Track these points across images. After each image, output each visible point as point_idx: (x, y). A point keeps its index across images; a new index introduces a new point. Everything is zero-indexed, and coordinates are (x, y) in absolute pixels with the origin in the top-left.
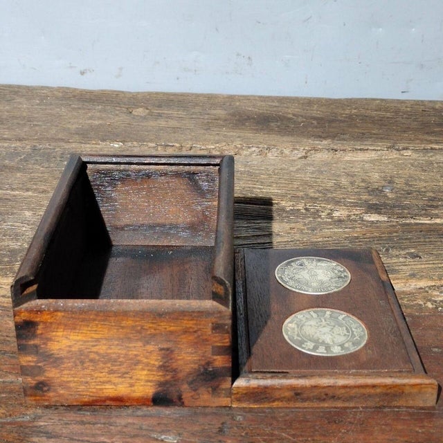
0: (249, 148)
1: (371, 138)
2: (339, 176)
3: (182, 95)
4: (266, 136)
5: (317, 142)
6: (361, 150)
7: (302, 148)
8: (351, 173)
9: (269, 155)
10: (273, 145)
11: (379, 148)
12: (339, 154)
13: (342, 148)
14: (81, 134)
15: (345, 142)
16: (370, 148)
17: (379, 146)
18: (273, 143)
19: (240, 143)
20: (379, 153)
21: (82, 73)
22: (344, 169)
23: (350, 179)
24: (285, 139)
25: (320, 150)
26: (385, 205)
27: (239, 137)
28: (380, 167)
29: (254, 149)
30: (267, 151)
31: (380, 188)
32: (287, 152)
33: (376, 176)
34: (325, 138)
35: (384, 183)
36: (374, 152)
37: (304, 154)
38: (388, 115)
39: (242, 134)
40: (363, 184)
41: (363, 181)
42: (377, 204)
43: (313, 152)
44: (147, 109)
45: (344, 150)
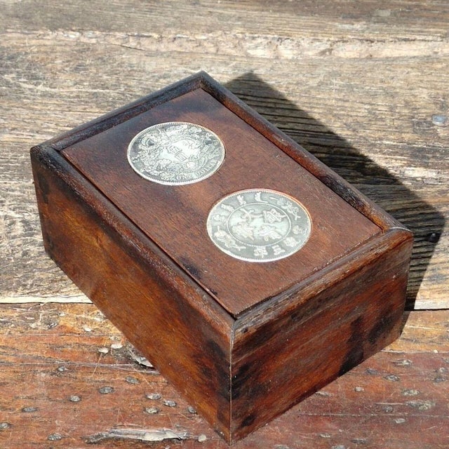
0: (254, 38)
1: (420, 17)
2: (375, 95)
4: (277, 15)
5: (347, 27)
6: (406, 40)
7: (326, 39)
8: (393, 91)
9: (281, 47)
10: (287, 35)
11: (430, 38)
12: (375, 46)
13: (380, 38)
15: (384, 27)
16: (418, 38)
17: (430, 34)
18: (287, 29)
19: (241, 30)
20: (430, 44)
22: (382, 82)
23: (388, 101)
24: (304, 20)
25: (351, 41)
26: (434, 150)
27: (239, 19)
28: (430, 78)
29: (259, 40)
30: (278, 43)
31: (429, 119)
32: (305, 44)
33: (423, 95)
34: (356, 18)
35: (434, 109)
36: (423, 43)
37: (328, 46)
39: (243, 13)
40: (406, 111)
41: (407, 104)
42: (423, 149)
43: (341, 44)
45: (383, 41)
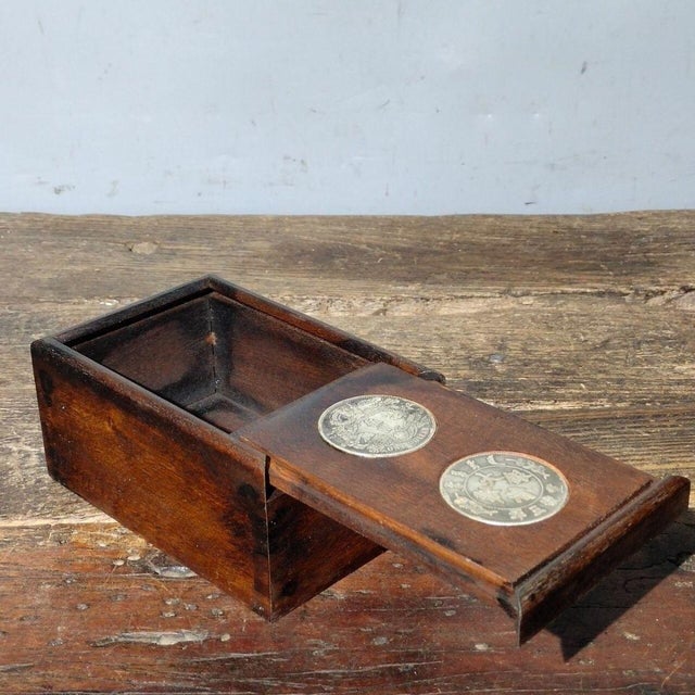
0: (302, 300)
1: (477, 278)
2: (429, 340)
3: (207, 218)
4: (328, 280)
5: (401, 288)
6: (462, 297)
7: (379, 298)
8: (447, 336)
9: (332, 309)
10: (337, 295)
11: (488, 294)
12: (431, 305)
13: (436, 296)
14: (59, 288)
15: (440, 287)
16: (476, 294)
17: (488, 291)
18: (337, 291)
19: (290, 293)
20: (488, 301)
21: (58, 191)
22: (436, 329)
23: (444, 345)
24: (355, 284)
25: (405, 300)
26: (491, 384)
27: (288, 284)
28: (488, 325)
29: (309, 302)
30: (328, 304)
31: (487, 358)
32: (356, 304)
33: (481, 339)
34: (411, 281)
35: (491, 350)
36: (481, 300)
37: (381, 306)
38: (505, 240)
39: (292, 280)
40: (463, 353)
41: (463, 347)
42: (480, 383)
43: (394, 303)
44: (155, 243)
45: (440, 299)
